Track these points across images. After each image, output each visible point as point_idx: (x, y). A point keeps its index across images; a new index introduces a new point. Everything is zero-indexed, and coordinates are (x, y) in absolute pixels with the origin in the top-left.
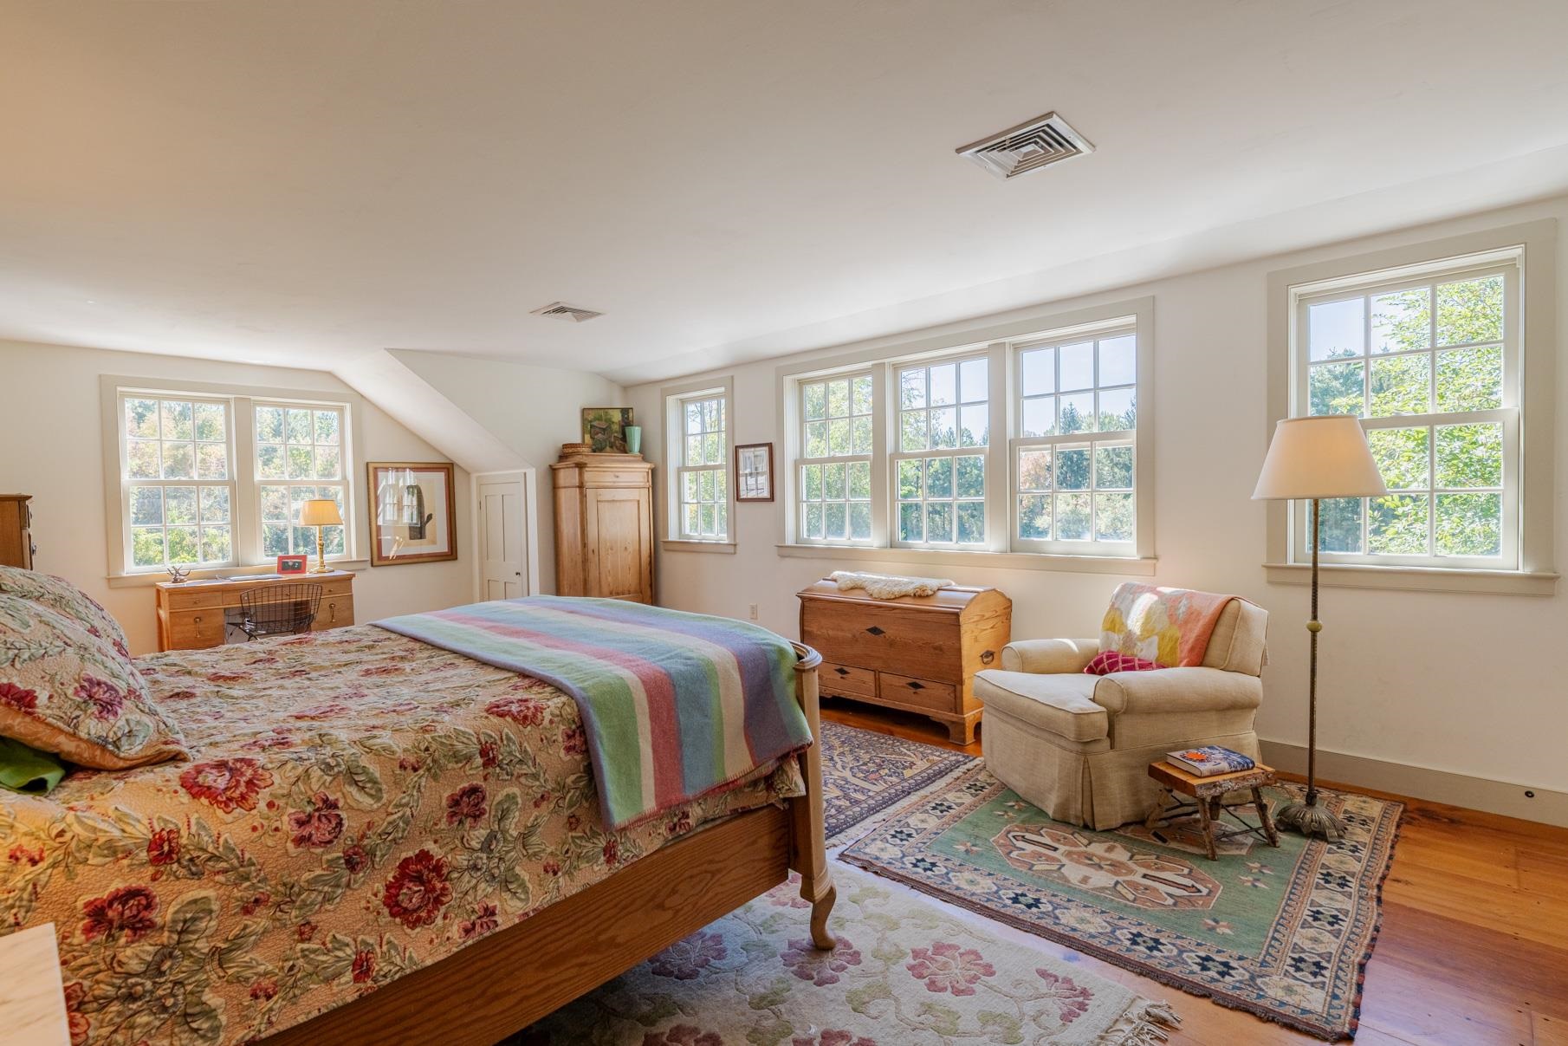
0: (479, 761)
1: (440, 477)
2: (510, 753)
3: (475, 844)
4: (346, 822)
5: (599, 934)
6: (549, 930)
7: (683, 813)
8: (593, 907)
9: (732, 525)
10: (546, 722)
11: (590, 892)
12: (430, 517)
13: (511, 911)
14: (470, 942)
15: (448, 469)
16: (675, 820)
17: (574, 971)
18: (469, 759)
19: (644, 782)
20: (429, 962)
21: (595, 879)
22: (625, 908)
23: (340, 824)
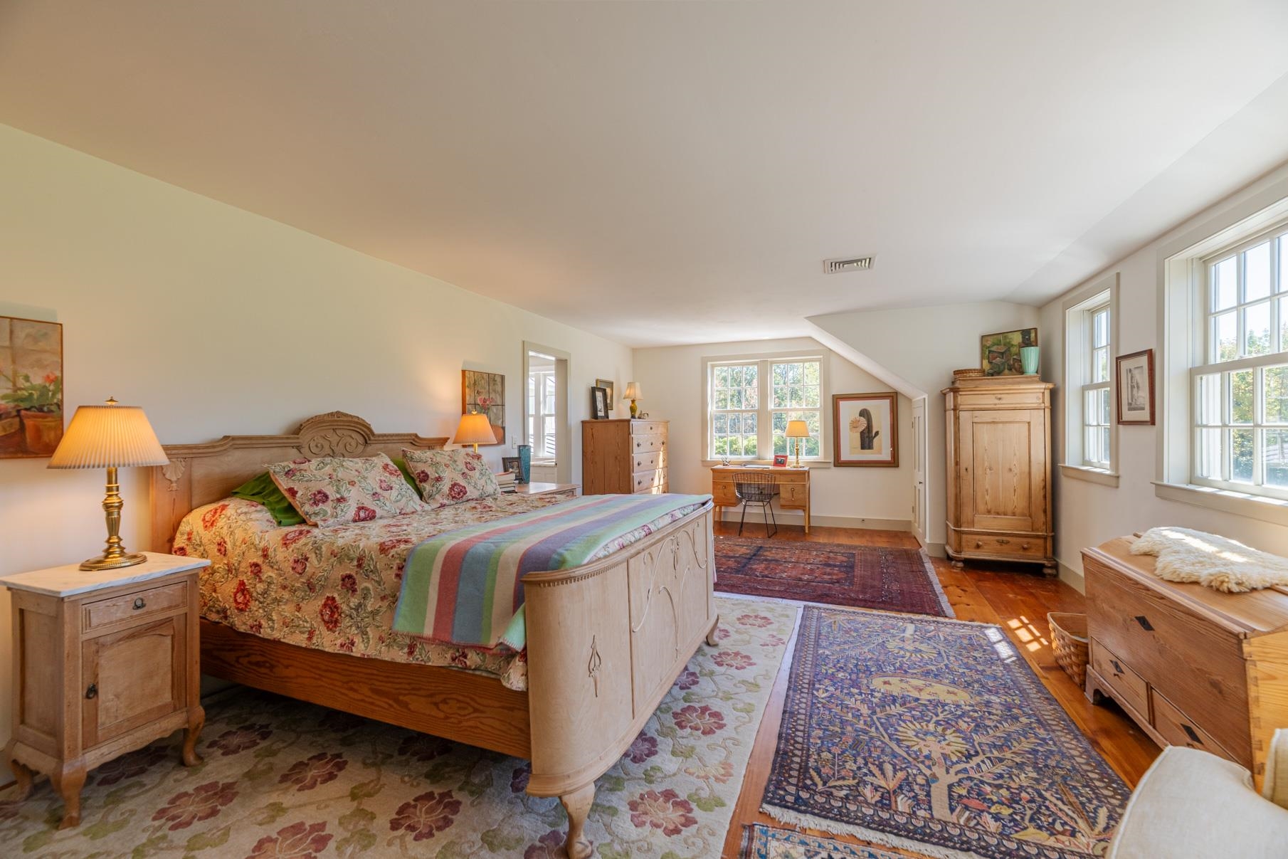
0: (355, 563)
1: (886, 403)
2: (369, 565)
3: (352, 605)
4: (307, 569)
5: (401, 694)
6: (375, 672)
7: (463, 653)
8: (396, 676)
9: (1114, 450)
10: (390, 555)
11: (393, 665)
12: (877, 433)
13: (359, 650)
14: (341, 652)
15: (893, 397)
16: (457, 654)
17: (386, 706)
18: (352, 560)
19: (428, 615)
20: (327, 650)
21: (399, 660)
22: (413, 689)
23: (305, 568)
